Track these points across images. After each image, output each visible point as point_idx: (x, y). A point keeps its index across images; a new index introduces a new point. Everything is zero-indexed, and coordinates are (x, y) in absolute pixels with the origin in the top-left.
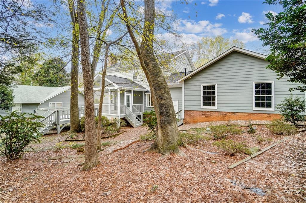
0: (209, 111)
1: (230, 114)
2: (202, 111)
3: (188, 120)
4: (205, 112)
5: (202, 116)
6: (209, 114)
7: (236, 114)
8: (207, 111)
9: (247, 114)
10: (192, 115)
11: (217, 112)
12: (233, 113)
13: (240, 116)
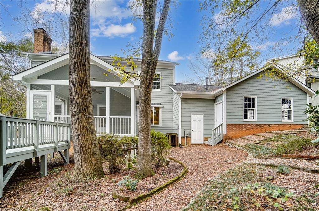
0: (250, 124)
1: (266, 126)
2: (244, 124)
3: (230, 135)
4: (246, 125)
5: (244, 130)
6: (250, 127)
7: (271, 125)
8: (248, 124)
9: (277, 125)
10: (234, 129)
11: (257, 124)
12: (269, 125)
13: (273, 128)
